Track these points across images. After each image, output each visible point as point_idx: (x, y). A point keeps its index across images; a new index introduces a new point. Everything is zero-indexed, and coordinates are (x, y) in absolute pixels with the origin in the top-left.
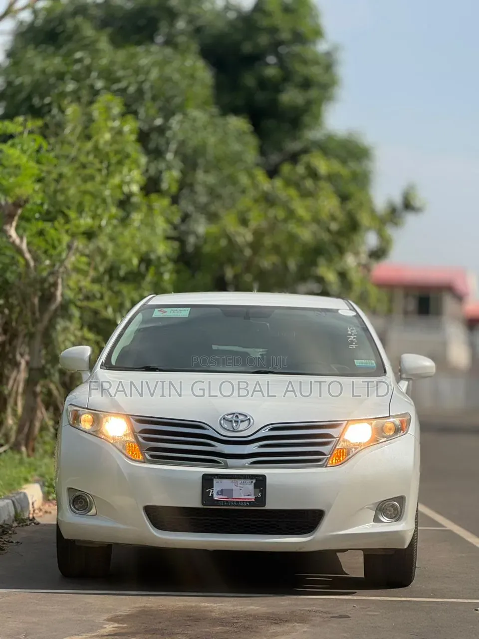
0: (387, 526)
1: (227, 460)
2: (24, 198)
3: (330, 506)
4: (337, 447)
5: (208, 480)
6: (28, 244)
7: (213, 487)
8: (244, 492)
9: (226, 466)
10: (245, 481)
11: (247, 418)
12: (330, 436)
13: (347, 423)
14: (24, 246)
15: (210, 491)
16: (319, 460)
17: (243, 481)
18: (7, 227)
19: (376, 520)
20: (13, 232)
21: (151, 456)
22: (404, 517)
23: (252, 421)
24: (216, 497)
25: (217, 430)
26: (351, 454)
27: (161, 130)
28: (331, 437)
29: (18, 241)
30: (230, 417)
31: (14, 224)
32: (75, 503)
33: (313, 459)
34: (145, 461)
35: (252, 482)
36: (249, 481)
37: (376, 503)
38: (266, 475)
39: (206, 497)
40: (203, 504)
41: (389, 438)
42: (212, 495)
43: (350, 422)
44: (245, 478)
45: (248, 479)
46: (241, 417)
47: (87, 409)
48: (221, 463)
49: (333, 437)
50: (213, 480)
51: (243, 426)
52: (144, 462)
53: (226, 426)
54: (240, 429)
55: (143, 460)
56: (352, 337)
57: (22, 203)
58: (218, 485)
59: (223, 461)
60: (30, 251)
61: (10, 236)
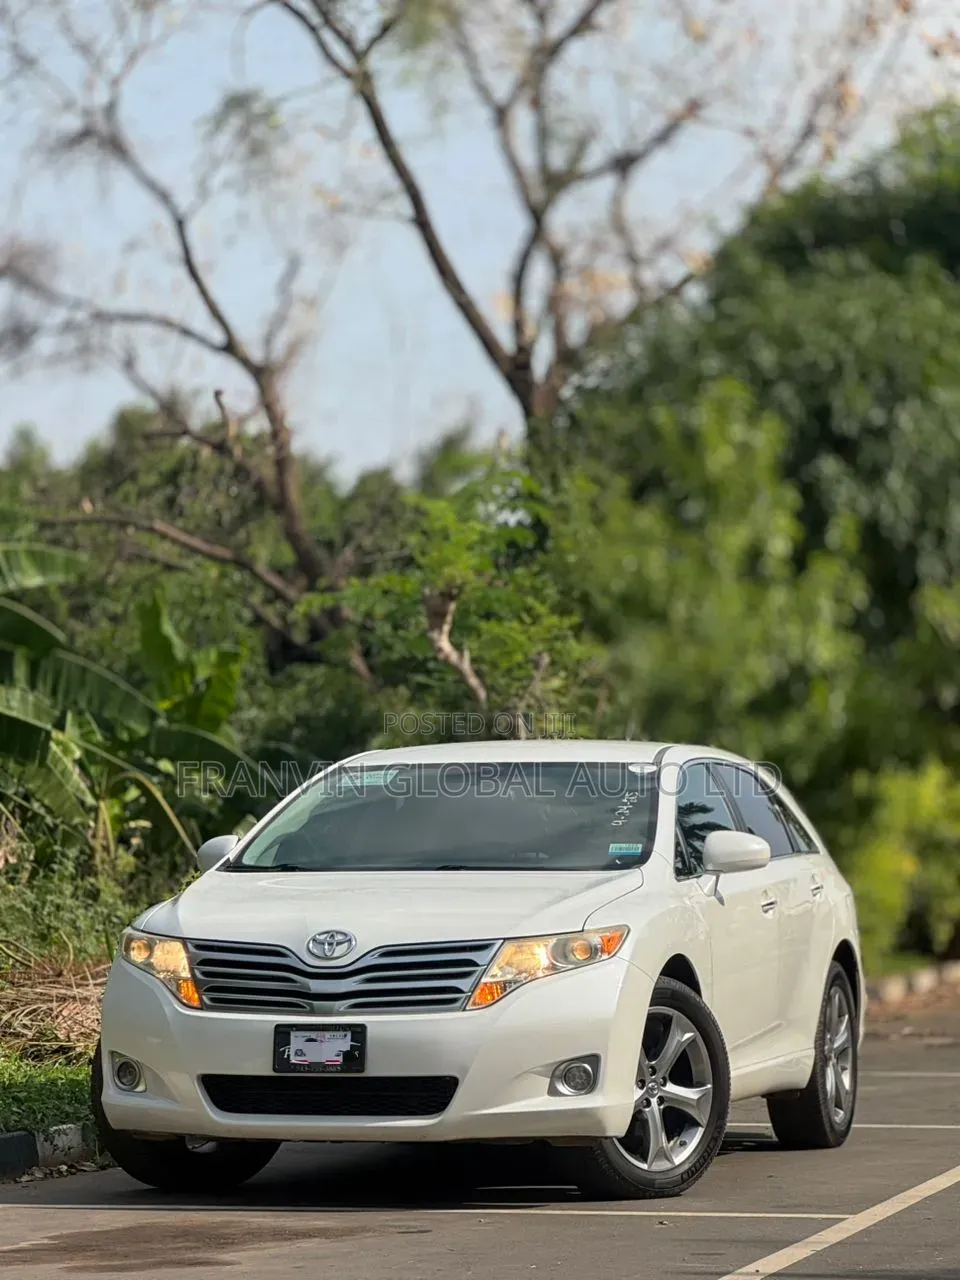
0: (570, 1100)
1: (314, 1002)
2: (459, 581)
3: (465, 1070)
4: (484, 980)
5: (282, 1033)
6: (474, 661)
7: (289, 1044)
8: (330, 1051)
9: (312, 1012)
10: (335, 1033)
11: (348, 938)
12: (473, 963)
13: (503, 944)
14: (466, 666)
15: (284, 1051)
16: (454, 1001)
17: (332, 1033)
18: (435, 635)
19: (553, 1092)
20: (445, 644)
21: (212, 1000)
22: (599, 1086)
23: (354, 943)
24: (294, 1060)
25: (301, 957)
26: (508, 990)
27: (881, 434)
28: (475, 964)
29: (454, 656)
30: (322, 937)
31: (446, 628)
32: (121, 1074)
33: (445, 999)
34: (203, 1007)
35: (345, 1036)
36: (342, 1033)
37: (551, 1064)
38: (367, 1025)
39: (280, 1060)
40: (275, 1070)
41: (578, 965)
42: (289, 1056)
43: (507, 942)
44: (336, 1030)
45: (339, 1030)
46: (339, 938)
47: (142, 931)
48: (303, 1007)
49: (476, 965)
50: (289, 1034)
51: (339, 950)
52: (201, 1009)
53: (315, 951)
54: (335, 955)
55: (199, 1006)
56: (625, 808)
57: (455, 591)
58: (297, 1041)
59: (309, 1004)
60: (478, 674)
61: (440, 650)
